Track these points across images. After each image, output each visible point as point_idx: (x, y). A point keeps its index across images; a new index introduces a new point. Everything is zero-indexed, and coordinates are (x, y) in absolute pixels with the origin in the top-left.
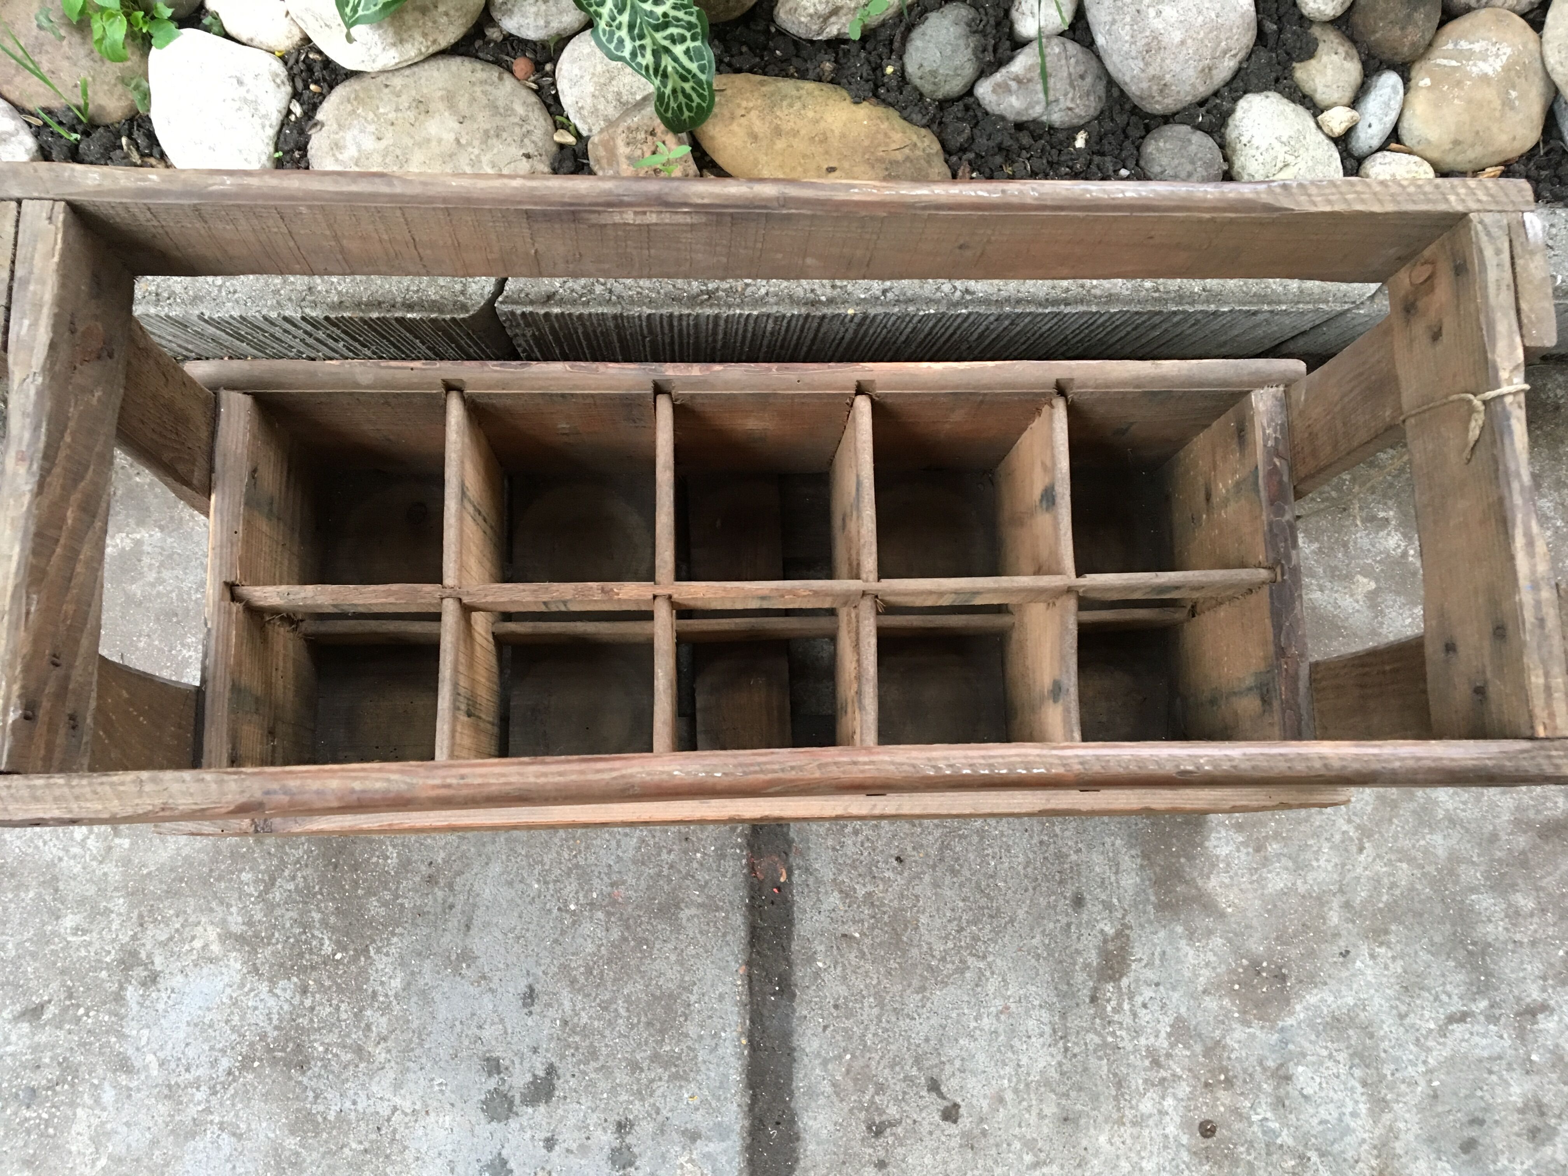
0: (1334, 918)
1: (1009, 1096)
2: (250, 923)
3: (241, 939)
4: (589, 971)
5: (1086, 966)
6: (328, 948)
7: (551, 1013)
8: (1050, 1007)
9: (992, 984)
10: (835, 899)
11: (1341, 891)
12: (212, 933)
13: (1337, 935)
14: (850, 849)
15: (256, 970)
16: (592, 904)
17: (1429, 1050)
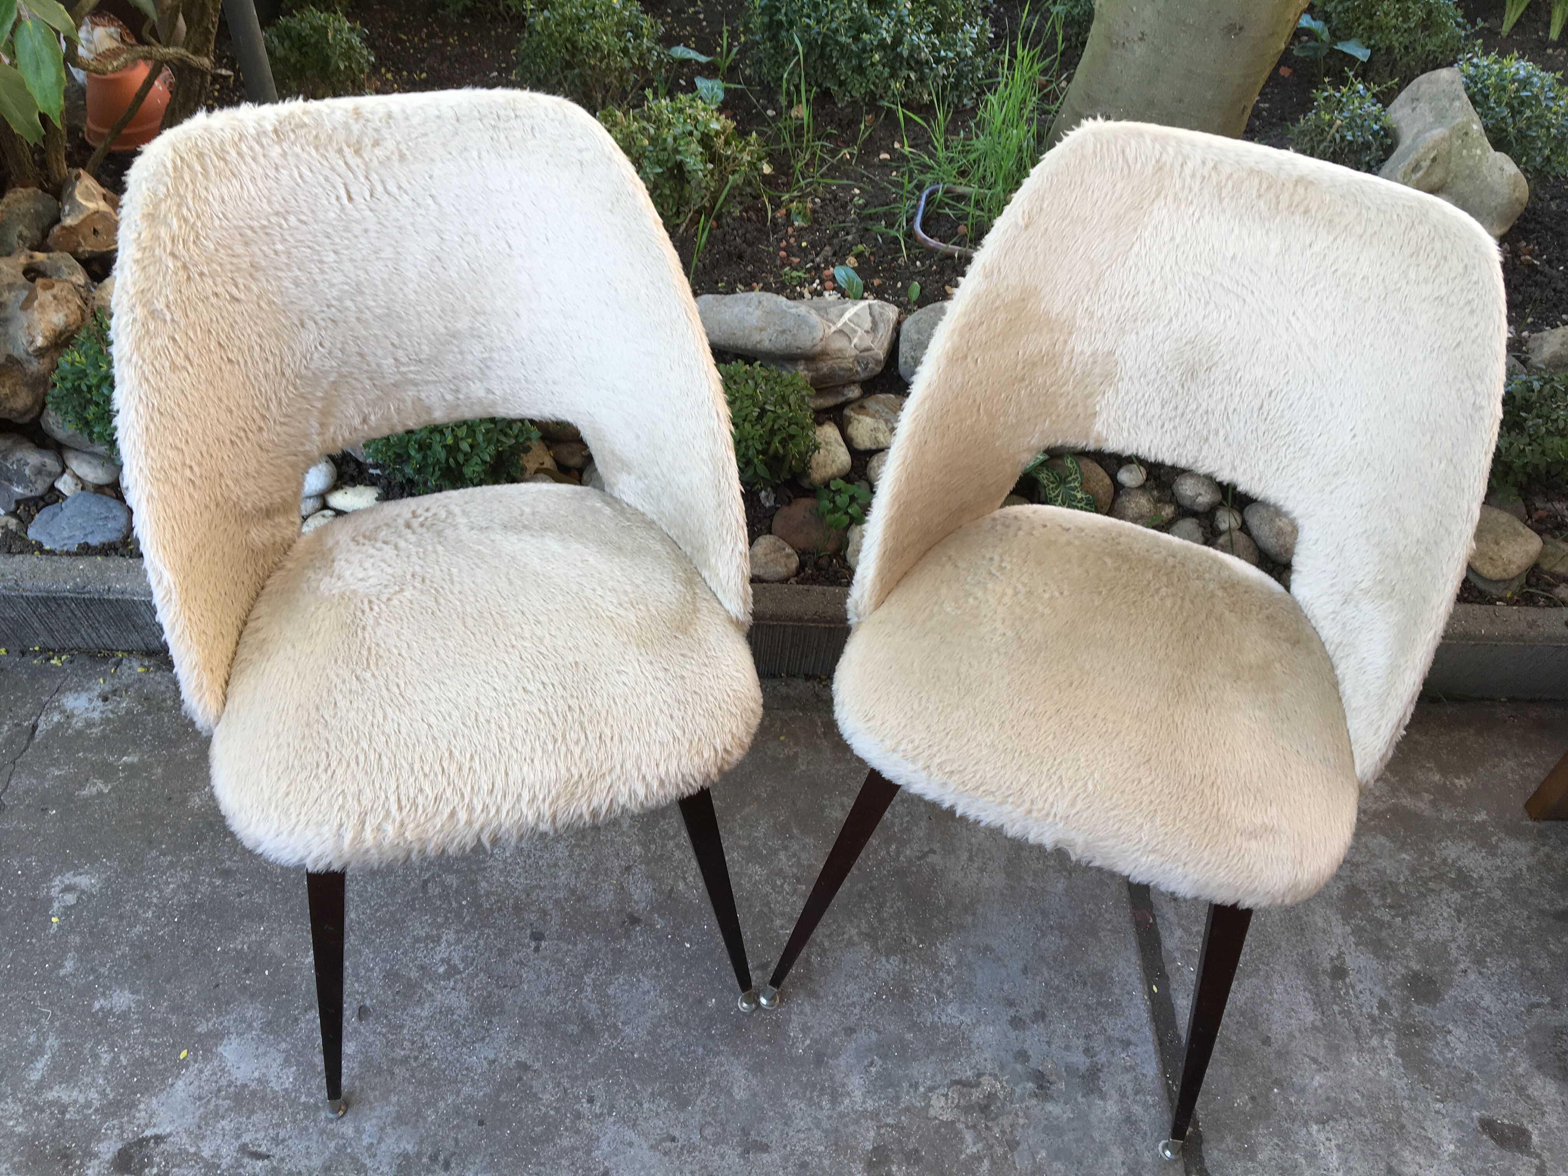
0: (1454, 953)
1: (1297, 1034)
2: (873, 928)
3: (868, 935)
4: (1055, 960)
5: (1324, 972)
6: (914, 941)
7: (1039, 978)
8: (1310, 992)
9: (1276, 978)
10: (1179, 933)
11: (1454, 940)
12: (854, 931)
13: (1457, 962)
14: (1184, 909)
15: (878, 950)
16: (1052, 927)
17: (1525, 1022)
